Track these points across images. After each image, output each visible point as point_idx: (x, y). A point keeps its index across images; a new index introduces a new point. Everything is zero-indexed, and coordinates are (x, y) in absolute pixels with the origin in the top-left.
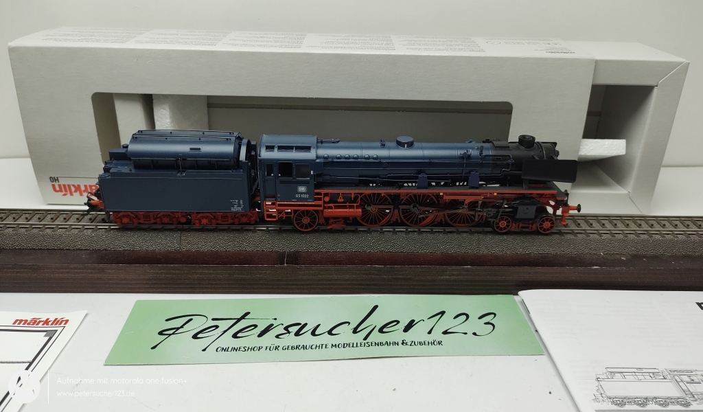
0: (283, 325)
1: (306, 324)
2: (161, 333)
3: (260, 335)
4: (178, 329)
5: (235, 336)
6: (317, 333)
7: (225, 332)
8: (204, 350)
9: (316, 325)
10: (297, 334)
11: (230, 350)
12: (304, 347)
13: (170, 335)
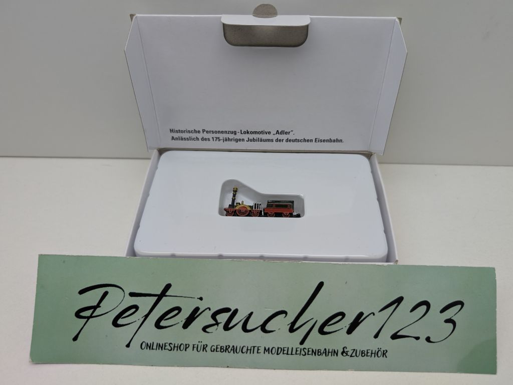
0: (210, 310)
1: (236, 311)
2: (78, 315)
3: (186, 326)
4: (95, 308)
5: (158, 325)
6: (249, 327)
7: (146, 316)
8: (128, 346)
9: (247, 314)
10: (227, 327)
11: (155, 347)
12: (234, 350)
13: (88, 318)
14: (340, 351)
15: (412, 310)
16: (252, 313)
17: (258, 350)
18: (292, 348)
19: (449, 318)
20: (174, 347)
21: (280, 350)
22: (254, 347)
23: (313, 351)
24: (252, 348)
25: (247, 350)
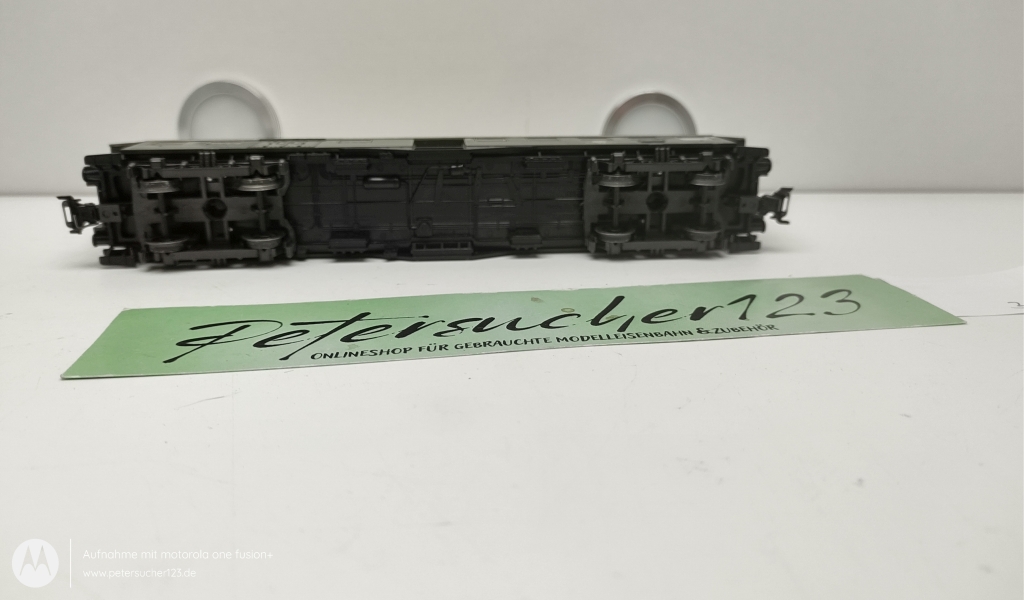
14: (695, 331)
15: (779, 299)
16: (520, 319)
17: (545, 340)
18: (608, 336)
19: (841, 298)
20: (382, 351)
21: (585, 338)
22: (537, 340)
23: (646, 335)
24: (535, 341)
25: (526, 342)
